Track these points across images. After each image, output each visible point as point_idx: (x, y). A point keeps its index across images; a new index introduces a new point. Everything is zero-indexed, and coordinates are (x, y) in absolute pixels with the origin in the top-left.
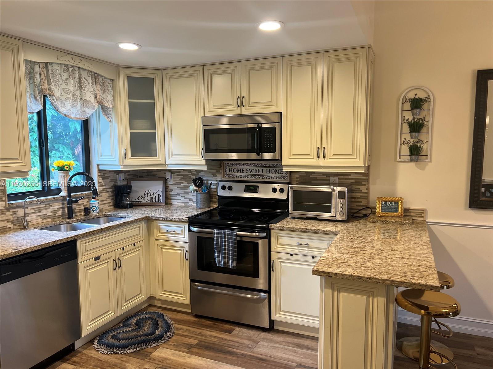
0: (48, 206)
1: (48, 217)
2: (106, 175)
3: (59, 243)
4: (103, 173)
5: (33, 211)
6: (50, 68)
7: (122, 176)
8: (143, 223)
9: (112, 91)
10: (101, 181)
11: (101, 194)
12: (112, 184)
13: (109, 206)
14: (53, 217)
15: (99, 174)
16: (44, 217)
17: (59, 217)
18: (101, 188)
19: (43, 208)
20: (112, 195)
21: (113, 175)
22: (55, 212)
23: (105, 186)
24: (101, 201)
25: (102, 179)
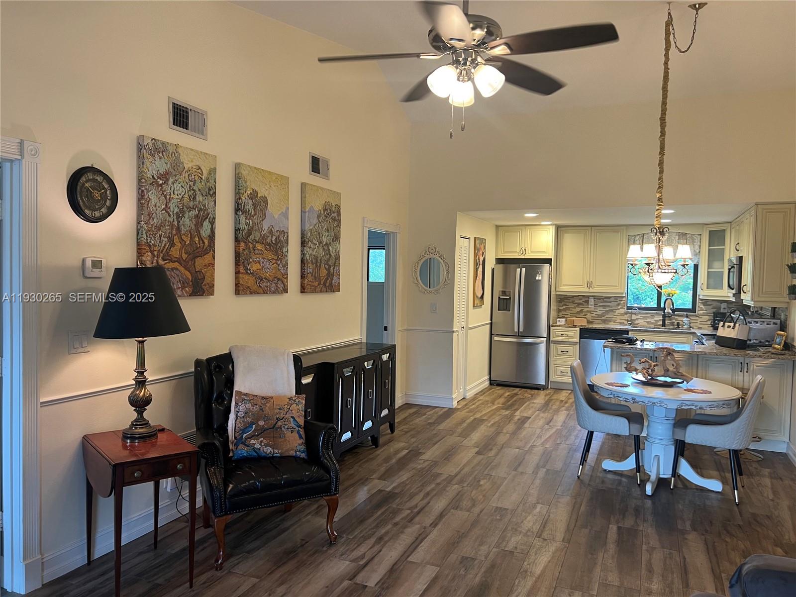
0: (653, 317)
1: (652, 324)
2: (708, 303)
3: (615, 329)
4: (705, 302)
5: (642, 318)
6: (645, 237)
7: (724, 305)
8: (692, 336)
9: (699, 242)
10: (702, 306)
11: (700, 317)
12: (714, 310)
13: (708, 327)
14: (655, 324)
15: (700, 301)
16: (648, 323)
17: (660, 325)
18: (701, 312)
19: (649, 318)
20: (713, 318)
21: (715, 304)
22: (658, 321)
23: (706, 311)
24: (700, 321)
25: (704, 305)
